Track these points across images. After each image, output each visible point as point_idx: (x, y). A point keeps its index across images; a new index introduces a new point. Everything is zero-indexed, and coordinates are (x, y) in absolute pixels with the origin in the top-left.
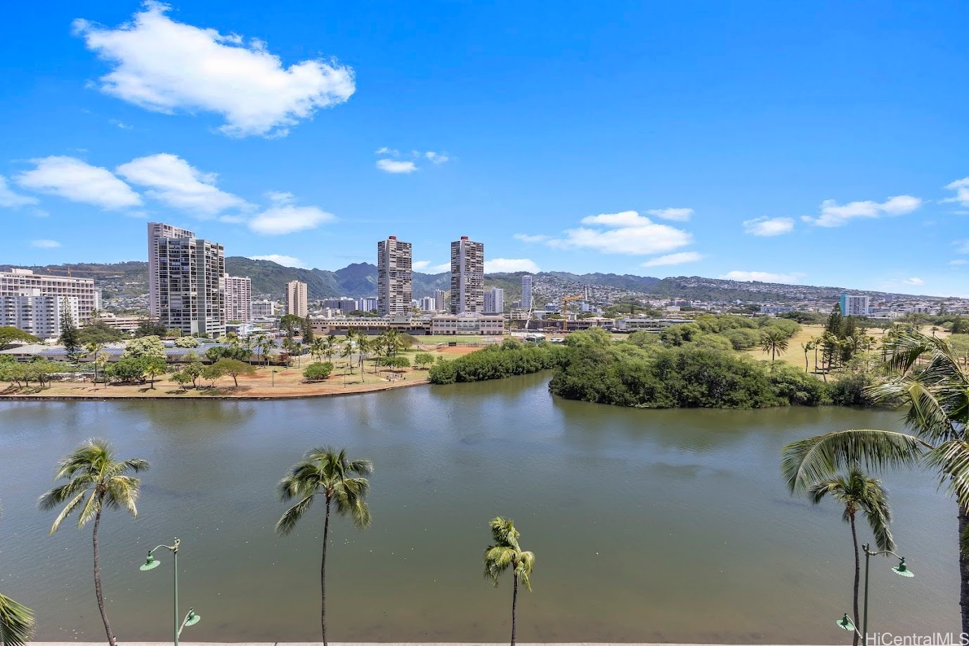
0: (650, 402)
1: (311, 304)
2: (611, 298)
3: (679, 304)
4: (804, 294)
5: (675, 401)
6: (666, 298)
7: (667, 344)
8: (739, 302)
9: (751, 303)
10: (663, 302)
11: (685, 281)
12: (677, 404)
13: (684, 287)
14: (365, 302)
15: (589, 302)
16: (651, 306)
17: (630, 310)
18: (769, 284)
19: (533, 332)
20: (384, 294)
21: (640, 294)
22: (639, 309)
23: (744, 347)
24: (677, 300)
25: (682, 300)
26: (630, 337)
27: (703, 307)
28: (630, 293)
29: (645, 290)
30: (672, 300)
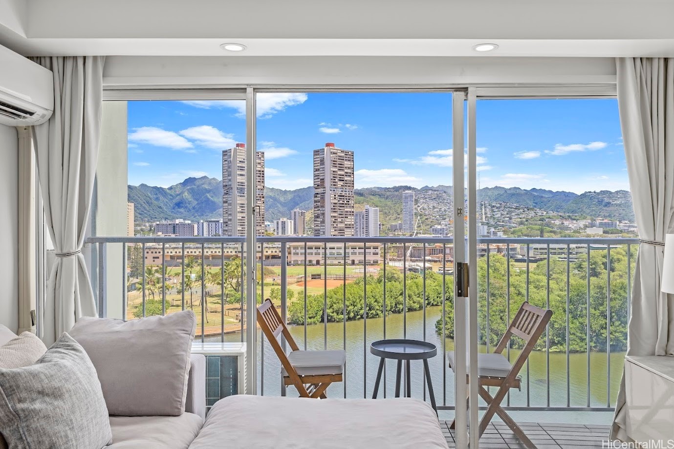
0: (561, 345)
1: (139, 228)
2: (515, 219)
3: (601, 225)
5: (593, 344)
6: (585, 218)
7: (584, 274)
10: (582, 223)
11: (610, 198)
12: (595, 347)
13: (608, 204)
14: (205, 224)
15: (488, 224)
16: (567, 228)
17: (539, 232)
19: (417, 260)
20: (230, 215)
21: (551, 214)
22: (551, 232)
24: (598, 221)
25: (606, 221)
26: (538, 266)
27: (632, 229)
28: (539, 212)
29: (558, 208)
30: (593, 220)
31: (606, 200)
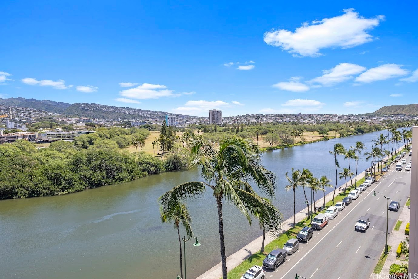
0: (70, 189)
2: (33, 117)
3: (84, 121)
4: (150, 115)
5: (87, 185)
6: (75, 117)
7: (79, 148)
8: (120, 119)
9: (126, 120)
10: (74, 120)
11: (88, 107)
12: (88, 186)
13: (87, 110)
15: (14, 121)
16: (66, 123)
17: (49, 125)
18: (134, 109)
21: (56, 115)
22: (57, 125)
23: (124, 146)
24: (83, 119)
25: (86, 119)
26: (51, 145)
27: (99, 123)
28: (49, 114)
29: (60, 112)
30: (80, 118)
31: (86, 108)
